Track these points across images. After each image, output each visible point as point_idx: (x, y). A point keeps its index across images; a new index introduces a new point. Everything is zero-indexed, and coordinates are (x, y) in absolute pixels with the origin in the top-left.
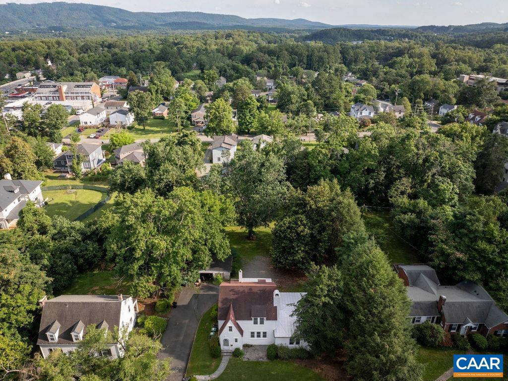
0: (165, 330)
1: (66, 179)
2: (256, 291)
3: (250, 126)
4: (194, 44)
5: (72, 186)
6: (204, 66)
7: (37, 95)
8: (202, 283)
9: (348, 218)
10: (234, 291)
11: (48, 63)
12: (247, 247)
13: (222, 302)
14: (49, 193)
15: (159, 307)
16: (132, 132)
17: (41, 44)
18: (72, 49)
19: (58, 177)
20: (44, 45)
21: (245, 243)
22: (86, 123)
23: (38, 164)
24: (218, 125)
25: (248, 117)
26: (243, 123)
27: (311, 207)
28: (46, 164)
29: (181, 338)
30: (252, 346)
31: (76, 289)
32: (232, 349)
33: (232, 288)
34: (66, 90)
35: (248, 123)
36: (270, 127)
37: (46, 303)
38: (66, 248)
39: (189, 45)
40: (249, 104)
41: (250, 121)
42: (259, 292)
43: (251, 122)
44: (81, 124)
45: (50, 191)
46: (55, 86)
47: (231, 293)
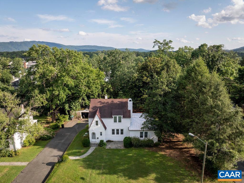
10: (101, 103)
13: (92, 109)
27: (150, 68)
29: (63, 141)
30: (113, 141)
32: (98, 141)
34: (28, 64)
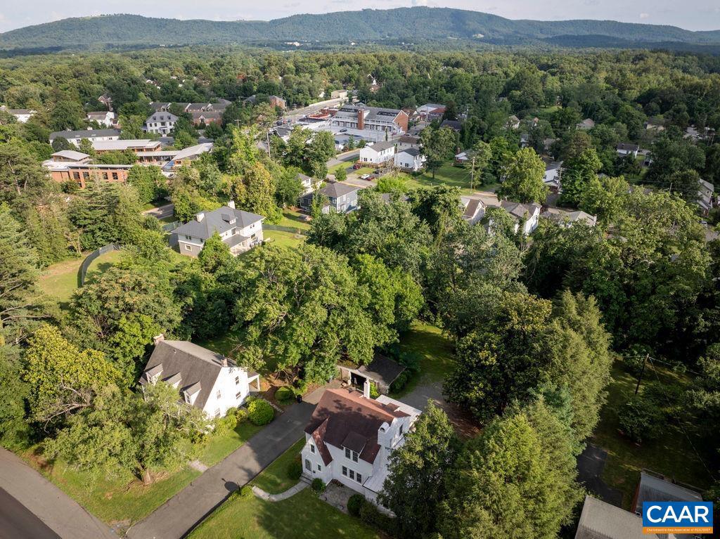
0: (268, 423)
1: (304, 222)
2: (365, 415)
3: (576, 196)
4: (574, 68)
5: (302, 230)
6: (568, 101)
7: (335, 119)
8: (351, 387)
9: (557, 360)
10: (339, 404)
11: (372, 82)
12: (444, 362)
13: (319, 412)
14: (275, 233)
15: (279, 394)
16: (415, 179)
17: (373, 58)
18: (405, 66)
19: (297, 217)
20: (376, 60)
21: (446, 356)
22: (366, 159)
23: (278, 198)
24: (515, 186)
25: (577, 183)
26: (568, 191)
28: (287, 198)
29: (279, 439)
30: (342, 485)
31: (222, 343)
32: (314, 476)
33: (339, 399)
34: (366, 118)
35: (575, 192)
36: (598, 202)
37: (160, 342)
38: (225, 294)
39: (567, 67)
40: (584, 162)
41: (579, 188)
42: (368, 416)
43: (581, 191)
44: (360, 160)
45: (279, 232)
46: (356, 111)
47: (335, 404)
